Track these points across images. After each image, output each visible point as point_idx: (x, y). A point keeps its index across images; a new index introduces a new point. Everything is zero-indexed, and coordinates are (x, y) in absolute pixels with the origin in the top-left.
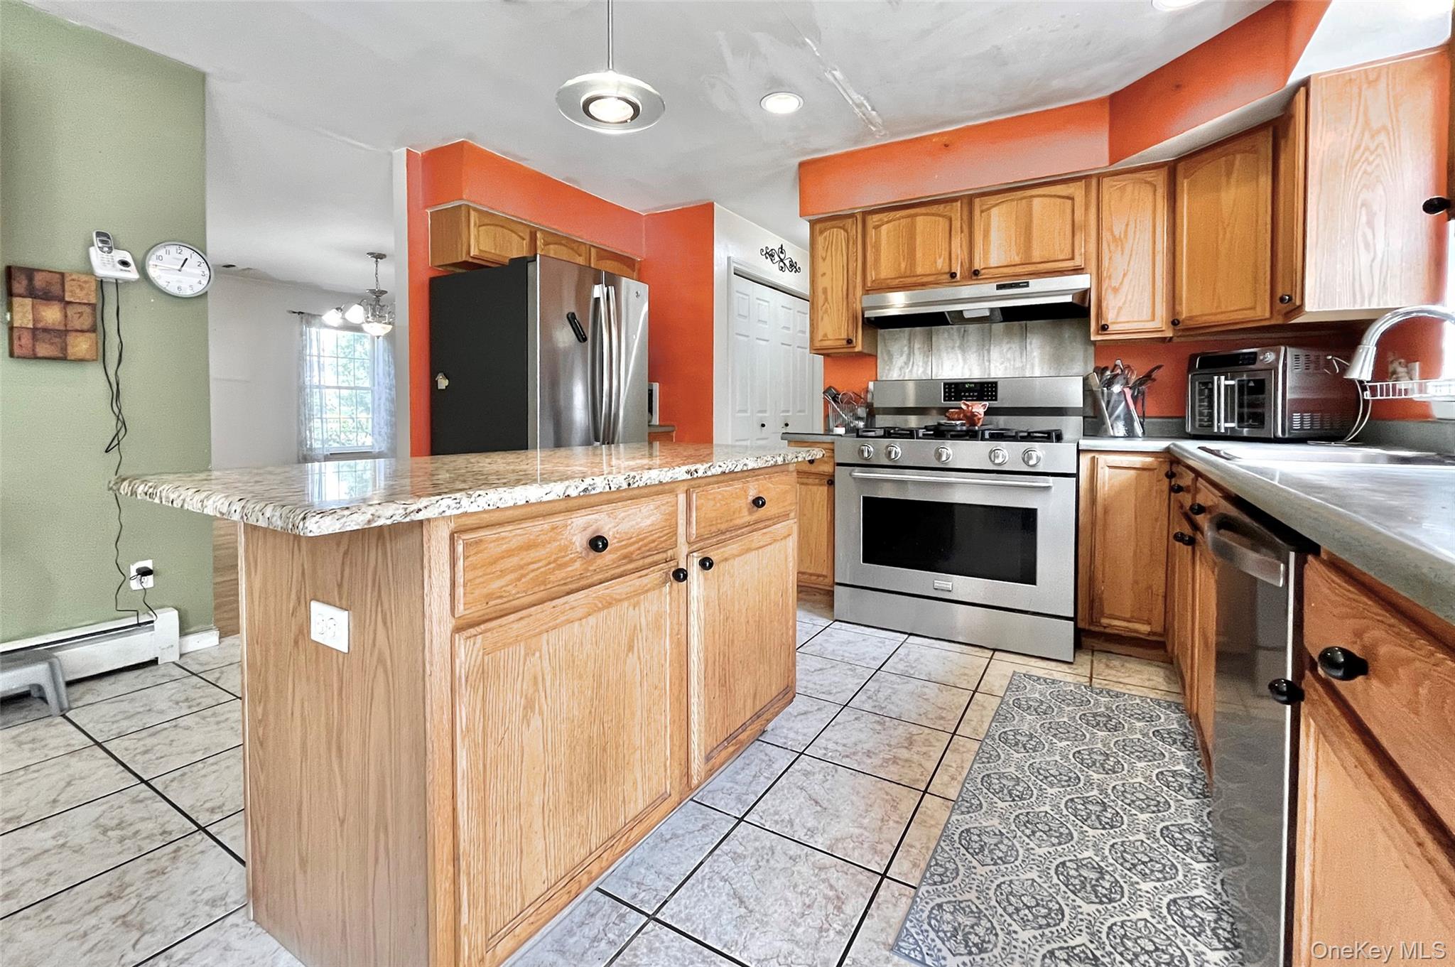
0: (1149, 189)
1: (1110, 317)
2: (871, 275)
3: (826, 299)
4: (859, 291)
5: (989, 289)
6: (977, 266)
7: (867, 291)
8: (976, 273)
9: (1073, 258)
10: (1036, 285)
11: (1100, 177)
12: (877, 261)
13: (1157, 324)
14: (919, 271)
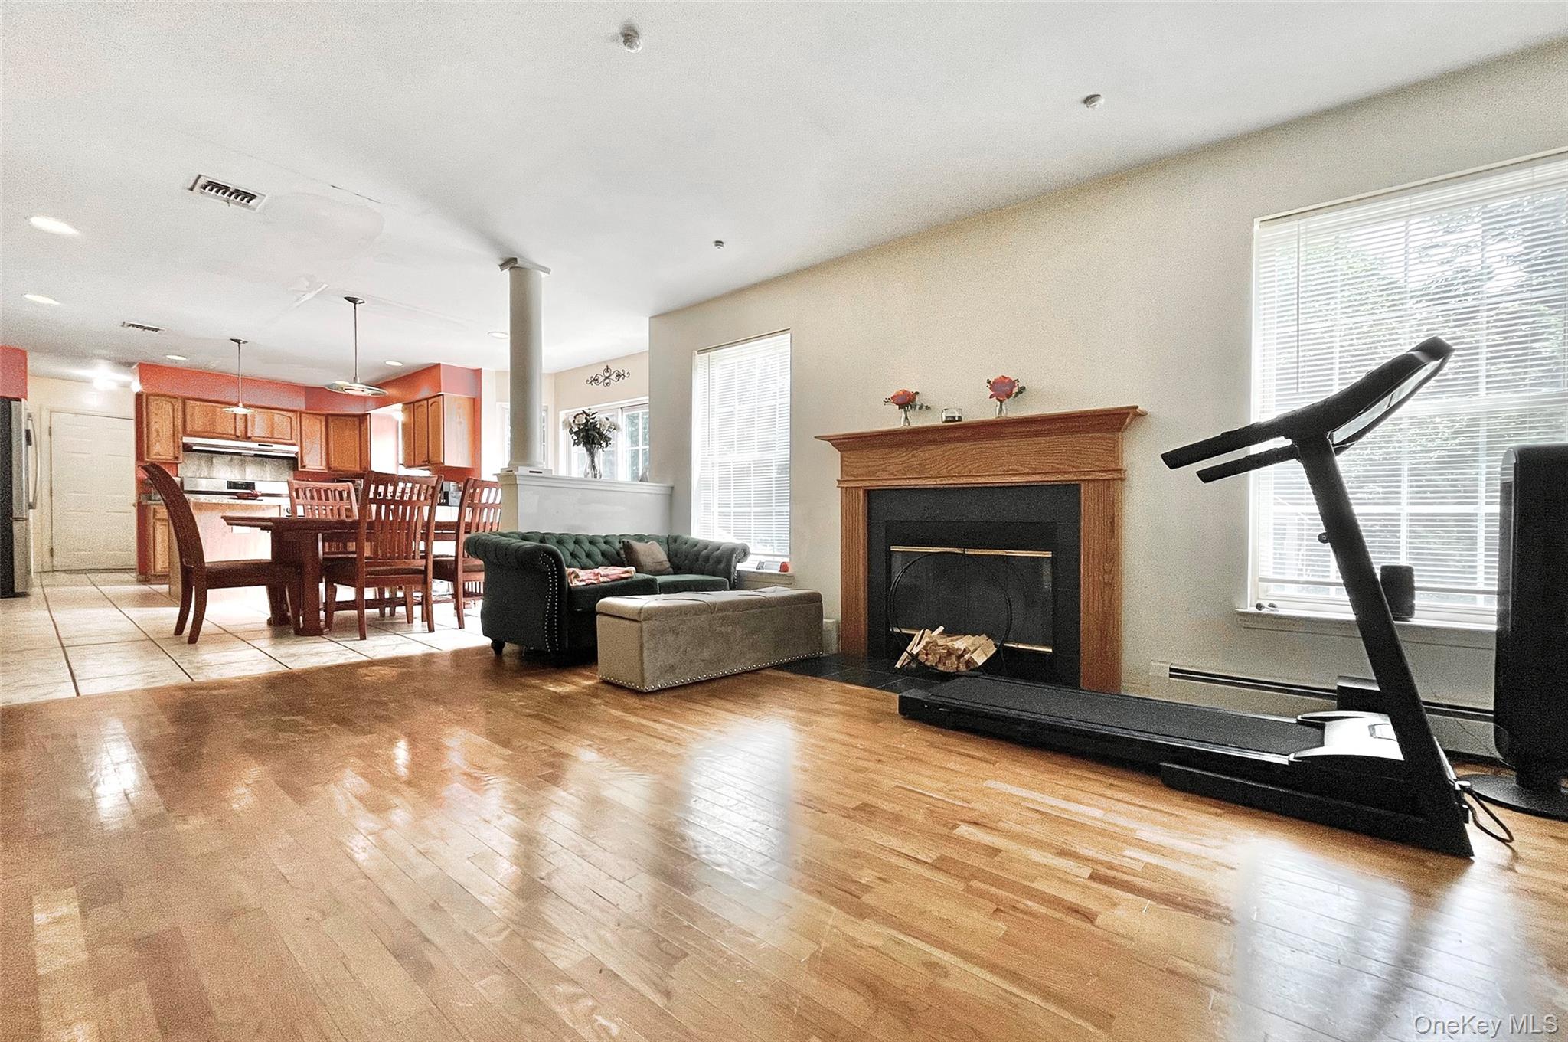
0: (318, 421)
1: (306, 462)
2: (189, 428)
3: (158, 435)
4: (180, 435)
5: (255, 445)
6: (249, 435)
7: (185, 434)
8: (250, 438)
9: (291, 439)
10: (276, 447)
11: (301, 413)
12: (193, 422)
13: (321, 468)
14: (219, 431)
